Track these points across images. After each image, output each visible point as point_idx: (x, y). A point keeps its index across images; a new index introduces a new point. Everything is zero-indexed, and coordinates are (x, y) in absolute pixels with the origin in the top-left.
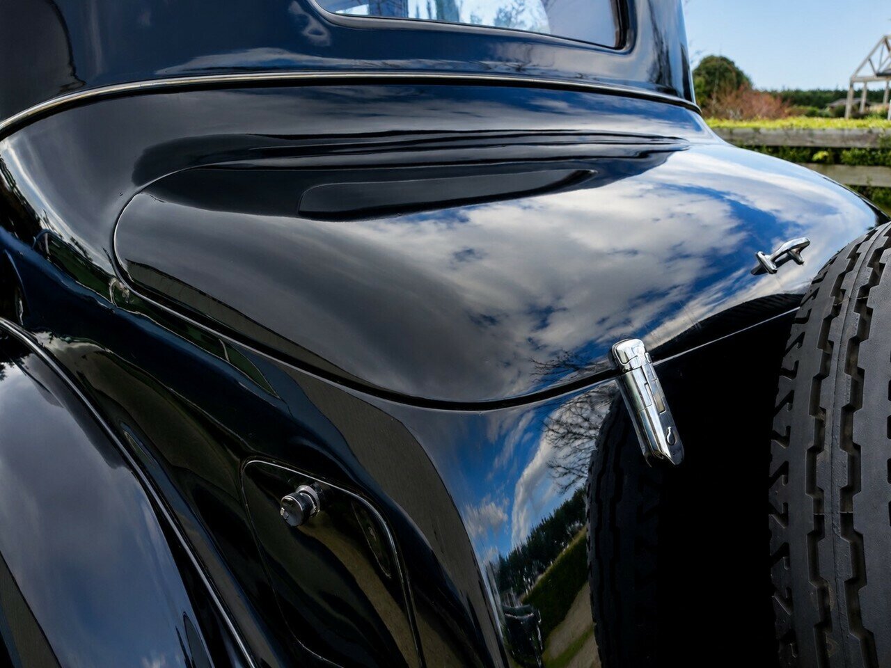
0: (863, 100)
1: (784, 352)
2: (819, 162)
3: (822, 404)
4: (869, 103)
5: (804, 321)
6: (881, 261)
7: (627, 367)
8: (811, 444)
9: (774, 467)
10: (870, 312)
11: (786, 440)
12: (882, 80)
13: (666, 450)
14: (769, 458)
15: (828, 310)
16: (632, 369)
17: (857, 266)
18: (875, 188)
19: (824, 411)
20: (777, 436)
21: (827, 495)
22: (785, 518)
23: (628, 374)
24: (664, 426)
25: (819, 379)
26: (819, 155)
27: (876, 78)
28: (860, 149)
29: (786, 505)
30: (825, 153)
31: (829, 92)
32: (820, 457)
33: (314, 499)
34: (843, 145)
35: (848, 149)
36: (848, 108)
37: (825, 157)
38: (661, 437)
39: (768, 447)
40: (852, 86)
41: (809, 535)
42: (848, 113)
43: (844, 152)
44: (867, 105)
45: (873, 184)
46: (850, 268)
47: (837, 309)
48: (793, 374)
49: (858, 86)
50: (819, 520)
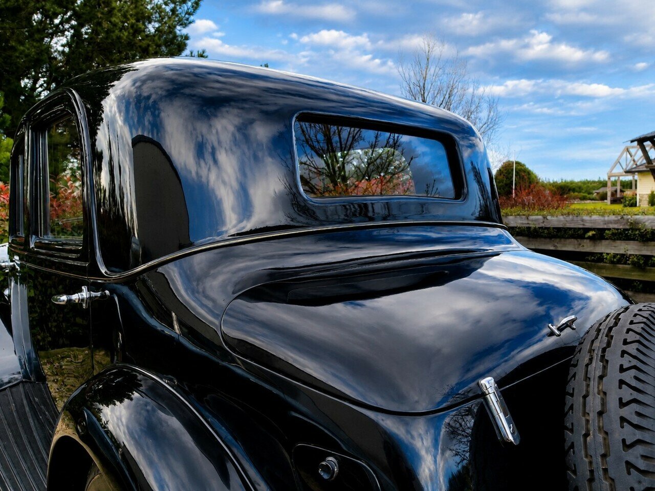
0: (619, 188)
1: (567, 382)
2: (590, 238)
3: (587, 411)
4: (623, 190)
5: (575, 366)
6: (611, 334)
7: (487, 393)
8: (584, 432)
9: (567, 444)
10: (607, 361)
11: (572, 431)
12: (630, 175)
13: (511, 438)
14: (564, 440)
15: (586, 360)
16: (489, 394)
17: (600, 337)
18: (631, 255)
19: (588, 414)
20: (567, 429)
21: (594, 459)
22: (575, 472)
23: (488, 396)
24: (509, 424)
25: (585, 397)
26: (590, 234)
27: (624, 174)
28: (617, 229)
29: (575, 465)
30: (594, 232)
31: (594, 182)
32: (588, 439)
33: (335, 464)
34: (605, 227)
35: (609, 229)
36: (609, 194)
37: (593, 235)
38: (508, 431)
39: (563, 435)
40: (609, 179)
41: (587, 481)
42: (609, 198)
43: (607, 232)
44: (622, 191)
45: (629, 253)
46: (596, 338)
47: (591, 360)
48: (572, 395)
49: (613, 179)
50: (592, 472)
